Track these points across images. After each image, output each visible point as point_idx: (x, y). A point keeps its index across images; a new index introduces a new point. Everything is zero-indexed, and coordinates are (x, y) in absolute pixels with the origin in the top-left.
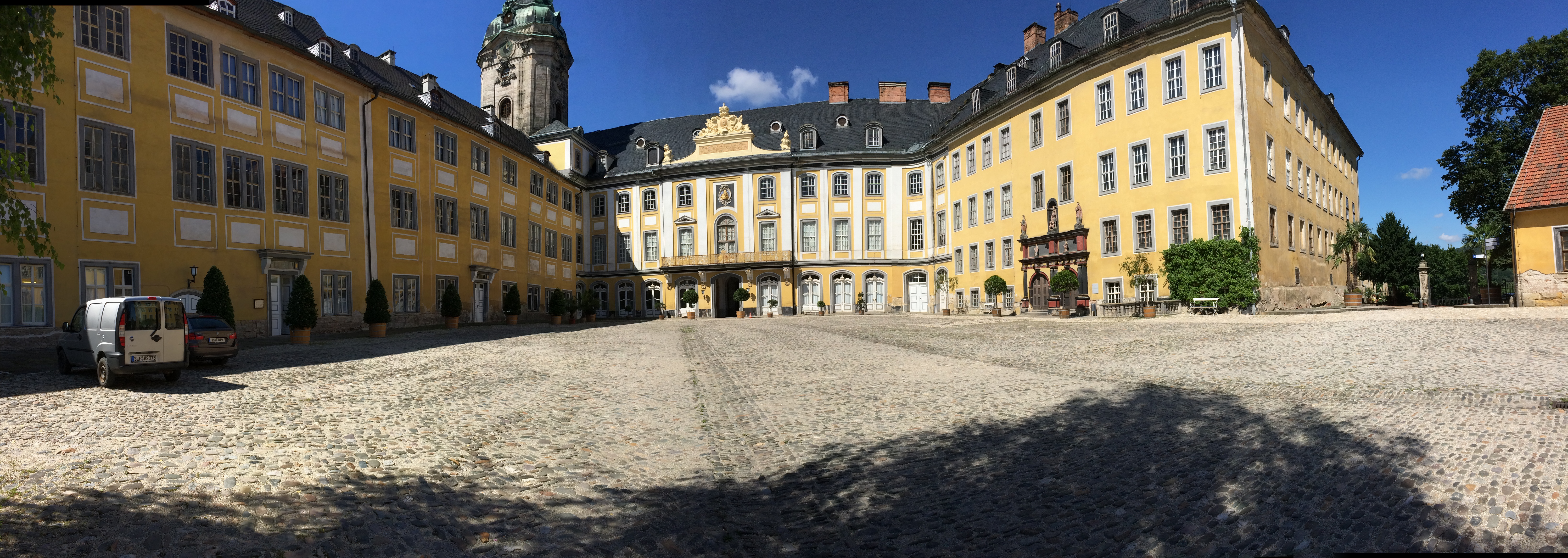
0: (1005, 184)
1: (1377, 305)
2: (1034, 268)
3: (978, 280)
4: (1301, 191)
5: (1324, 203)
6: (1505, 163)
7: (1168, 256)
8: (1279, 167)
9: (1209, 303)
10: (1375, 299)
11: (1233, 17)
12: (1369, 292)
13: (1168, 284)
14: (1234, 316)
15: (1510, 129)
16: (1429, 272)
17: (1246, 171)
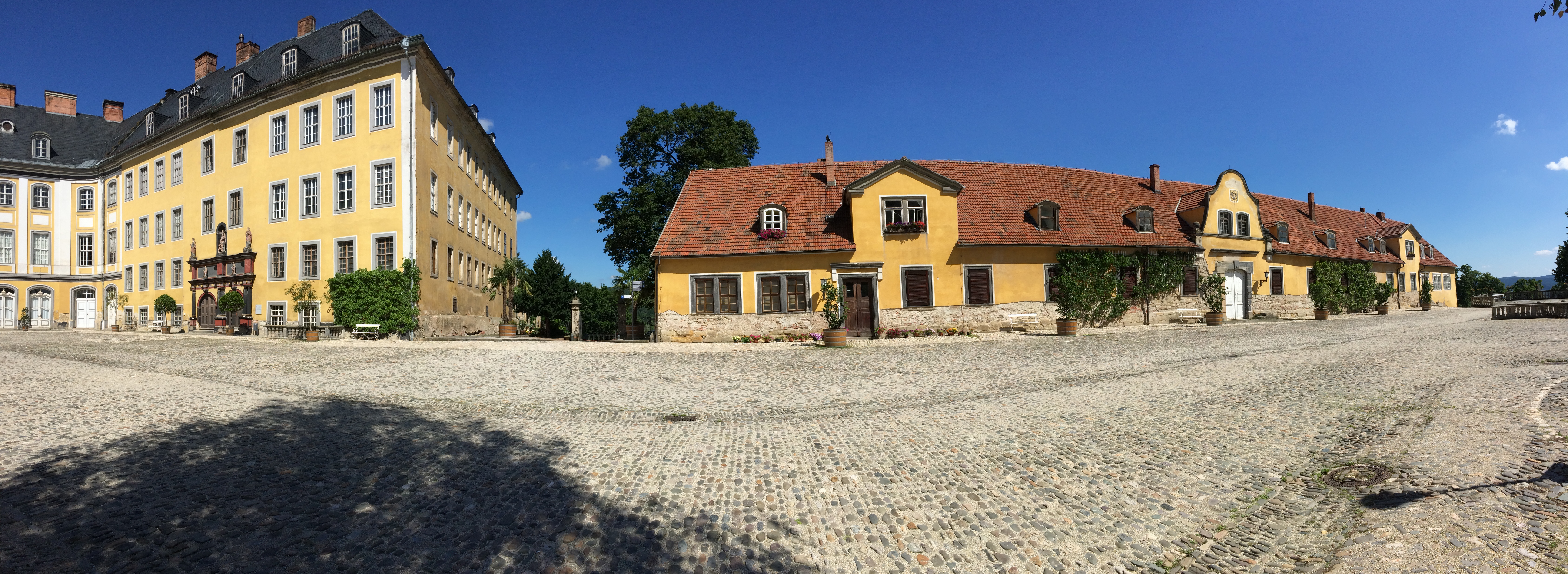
0: (176, 207)
1: (530, 336)
2: (202, 288)
3: (148, 298)
4: (460, 225)
5: (483, 236)
6: (657, 213)
7: (333, 284)
8: (442, 204)
9: (370, 329)
10: (528, 331)
11: (405, 59)
12: (523, 325)
13: (332, 311)
14: (394, 342)
15: (663, 183)
16: (581, 308)
17: (411, 206)
